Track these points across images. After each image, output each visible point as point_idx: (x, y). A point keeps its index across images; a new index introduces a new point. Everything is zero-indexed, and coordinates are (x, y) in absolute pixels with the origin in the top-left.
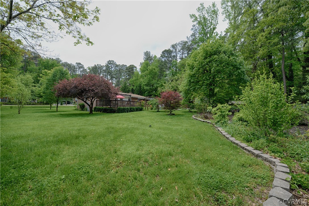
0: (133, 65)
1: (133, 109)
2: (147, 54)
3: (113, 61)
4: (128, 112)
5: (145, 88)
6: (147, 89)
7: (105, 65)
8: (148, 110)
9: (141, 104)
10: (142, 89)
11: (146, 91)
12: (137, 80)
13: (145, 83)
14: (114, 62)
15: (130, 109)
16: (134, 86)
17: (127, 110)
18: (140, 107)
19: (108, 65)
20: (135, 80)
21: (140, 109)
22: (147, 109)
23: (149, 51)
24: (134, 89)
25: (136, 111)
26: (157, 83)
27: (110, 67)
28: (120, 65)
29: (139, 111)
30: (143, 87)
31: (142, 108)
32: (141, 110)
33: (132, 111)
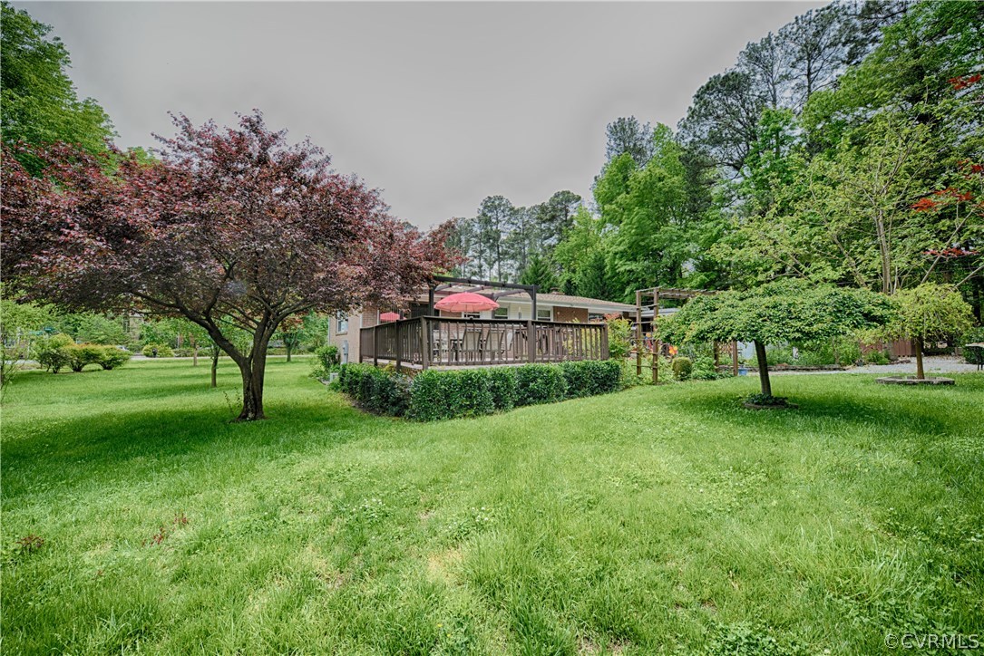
0: (569, 193)
1: (548, 382)
2: (623, 131)
3: (501, 198)
4: (500, 404)
5: (622, 269)
6: (630, 271)
7: (475, 215)
8: (655, 382)
9: (604, 338)
10: (606, 277)
11: (628, 283)
12: (586, 246)
13: (621, 248)
14: (504, 202)
15: (525, 385)
16: (574, 271)
17: (493, 389)
18: (601, 363)
19: (484, 215)
20: (578, 246)
21: (600, 375)
22: (647, 374)
23: (627, 116)
24: (576, 280)
25: (571, 394)
26: (680, 237)
27: (494, 221)
28: (523, 208)
29: (593, 392)
30: (613, 268)
31: (616, 370)
32: (606, 382)
33: (541, 397)
